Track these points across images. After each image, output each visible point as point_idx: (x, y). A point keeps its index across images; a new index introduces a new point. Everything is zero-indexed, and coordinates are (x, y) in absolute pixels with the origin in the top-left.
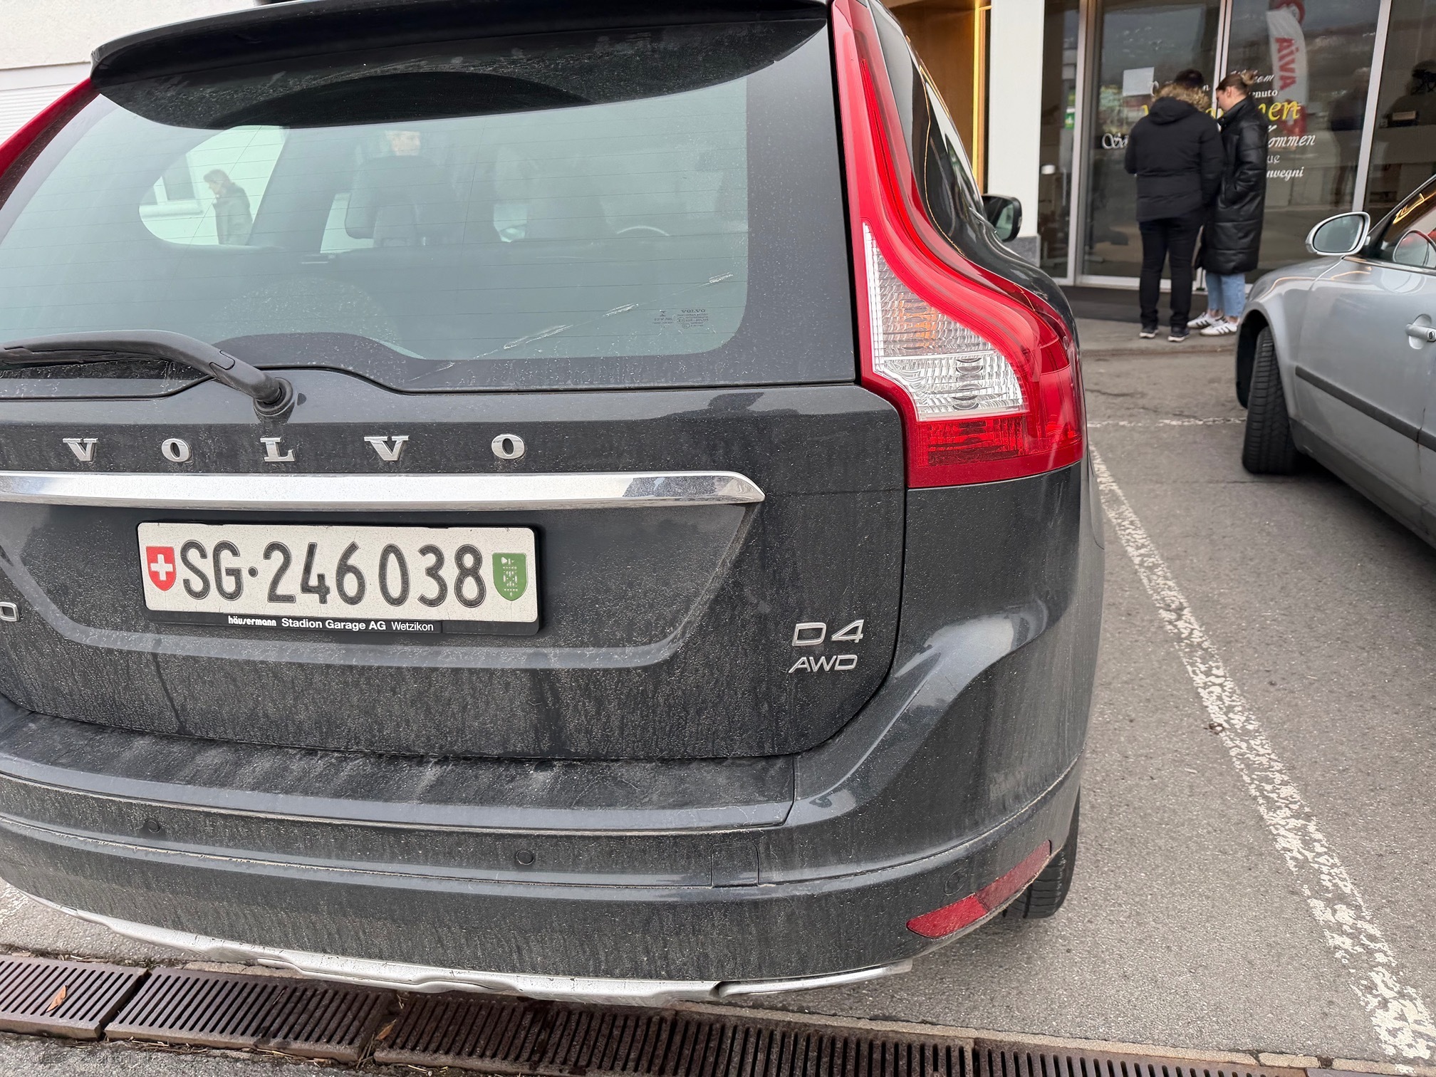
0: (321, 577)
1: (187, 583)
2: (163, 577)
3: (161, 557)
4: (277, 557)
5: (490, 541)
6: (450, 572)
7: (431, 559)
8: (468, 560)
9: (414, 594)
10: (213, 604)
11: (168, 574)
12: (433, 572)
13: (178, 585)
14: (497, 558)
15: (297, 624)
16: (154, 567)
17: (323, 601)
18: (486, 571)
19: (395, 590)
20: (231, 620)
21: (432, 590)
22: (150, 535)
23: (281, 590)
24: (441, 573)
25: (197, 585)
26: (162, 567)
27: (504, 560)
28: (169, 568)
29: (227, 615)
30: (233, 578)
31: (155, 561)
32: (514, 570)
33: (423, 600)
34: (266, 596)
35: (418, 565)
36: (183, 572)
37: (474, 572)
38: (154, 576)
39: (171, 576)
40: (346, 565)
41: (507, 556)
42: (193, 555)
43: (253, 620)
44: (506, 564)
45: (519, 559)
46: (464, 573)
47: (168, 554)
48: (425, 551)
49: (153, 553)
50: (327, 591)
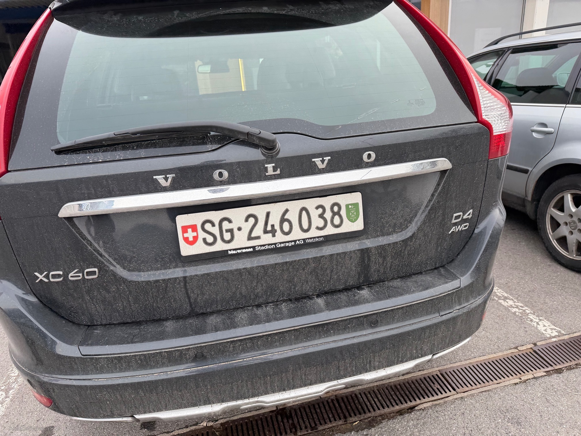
0: (273, 226)
1: (204, 240)
2: (191, 239)
3: (190, 230)
4: (252, 220)
5: (344, 199)
6: (328, 215)
7: (320, 210)
8: (336, 209)
9: (313, 226)
10: (220, 246)
11: (194, 237)
12: (321, 216)
13: (200, 241)
14: (347, 206)
15: (263, 248)
16: (186, 235)
17: (274, 236)
18: (343, 212)
19: (305, 226)
20: (230, 252)
21: (321, 223)
22: (182, 220)
23: (253, 235)
24: (325, 216)
25: (210, 239)
26: (190, 235)
27: (350, 207)
28: (195, 234)
29: (227, 251)
30: (229, 234)
31: (187, 232)
32: (354, 210)
33: (318, 228)
34: (246, 238)
35: (315, 214)
36: (202, 235)
37: (338, 213)
38: (186, 240)
39: (196, 238)
40: (284, 219)
41: (351, 204)
42: (208, 226)
43: (241, 250)
44: (351, 208)
45: (356, 205)
46: (334, 214)
47: (194, 228)
48: (317, 208)
49: (185, 229)
50: (276, 231)
